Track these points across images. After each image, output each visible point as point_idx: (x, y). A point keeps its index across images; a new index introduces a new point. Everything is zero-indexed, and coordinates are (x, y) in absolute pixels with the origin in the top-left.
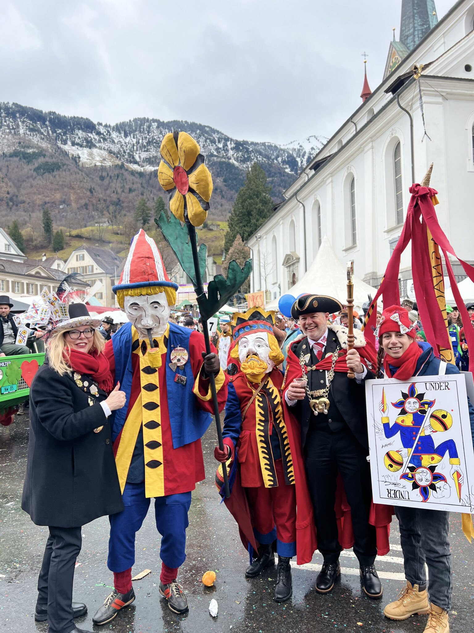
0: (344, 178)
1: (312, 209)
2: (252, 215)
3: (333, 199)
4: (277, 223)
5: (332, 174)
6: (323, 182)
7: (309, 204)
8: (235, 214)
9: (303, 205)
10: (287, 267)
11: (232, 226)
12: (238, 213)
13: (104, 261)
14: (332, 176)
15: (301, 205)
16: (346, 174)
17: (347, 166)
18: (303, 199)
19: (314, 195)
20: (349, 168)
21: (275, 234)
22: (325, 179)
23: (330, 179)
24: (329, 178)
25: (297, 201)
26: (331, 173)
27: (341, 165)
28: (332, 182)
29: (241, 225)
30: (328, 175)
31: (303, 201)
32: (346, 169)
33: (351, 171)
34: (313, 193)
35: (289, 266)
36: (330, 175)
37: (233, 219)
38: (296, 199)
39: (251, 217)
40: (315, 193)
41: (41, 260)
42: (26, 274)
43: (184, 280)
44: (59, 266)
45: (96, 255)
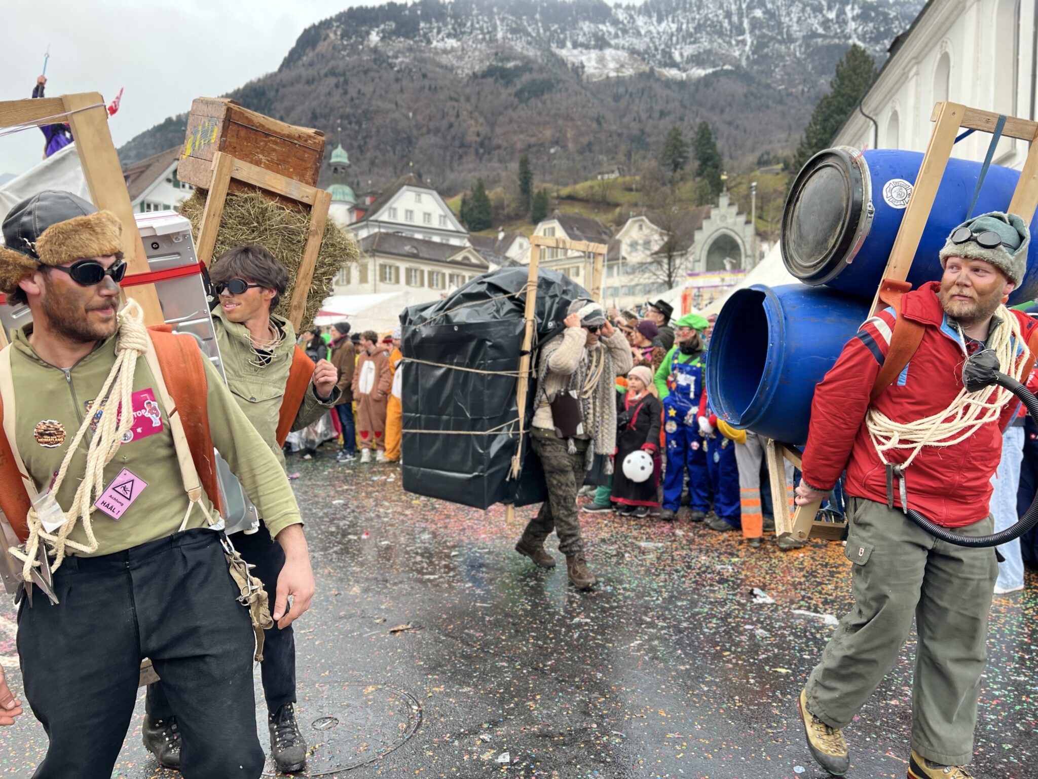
0: (936, 64)
1: (888, 128)
3: (916, 109)
5: (918, 59)
6: (904, 78)
7: (884, 120)
9: (875, 123)
14: (918, 63)
15: (872, 123)
16: (939, 56)
17: (940, 42)
18: (873, 111)
19: (891, 102)
20: (944, 45)
22: (906, 70)
23: (914, 70)
24: (912, 66)
25: (863, 117)
26: (915, 58)
27: (931, 39)
30: (910, 61)
31: (876, 115)
32: (939, 46)
33: (947, 51)
34: (891, 98)
38: (861, 115)
40: (893, 99)
41: (496, 238)
42: (449, 260)
43: (701, 266)
44: (521, 246)
45: (572, 229)
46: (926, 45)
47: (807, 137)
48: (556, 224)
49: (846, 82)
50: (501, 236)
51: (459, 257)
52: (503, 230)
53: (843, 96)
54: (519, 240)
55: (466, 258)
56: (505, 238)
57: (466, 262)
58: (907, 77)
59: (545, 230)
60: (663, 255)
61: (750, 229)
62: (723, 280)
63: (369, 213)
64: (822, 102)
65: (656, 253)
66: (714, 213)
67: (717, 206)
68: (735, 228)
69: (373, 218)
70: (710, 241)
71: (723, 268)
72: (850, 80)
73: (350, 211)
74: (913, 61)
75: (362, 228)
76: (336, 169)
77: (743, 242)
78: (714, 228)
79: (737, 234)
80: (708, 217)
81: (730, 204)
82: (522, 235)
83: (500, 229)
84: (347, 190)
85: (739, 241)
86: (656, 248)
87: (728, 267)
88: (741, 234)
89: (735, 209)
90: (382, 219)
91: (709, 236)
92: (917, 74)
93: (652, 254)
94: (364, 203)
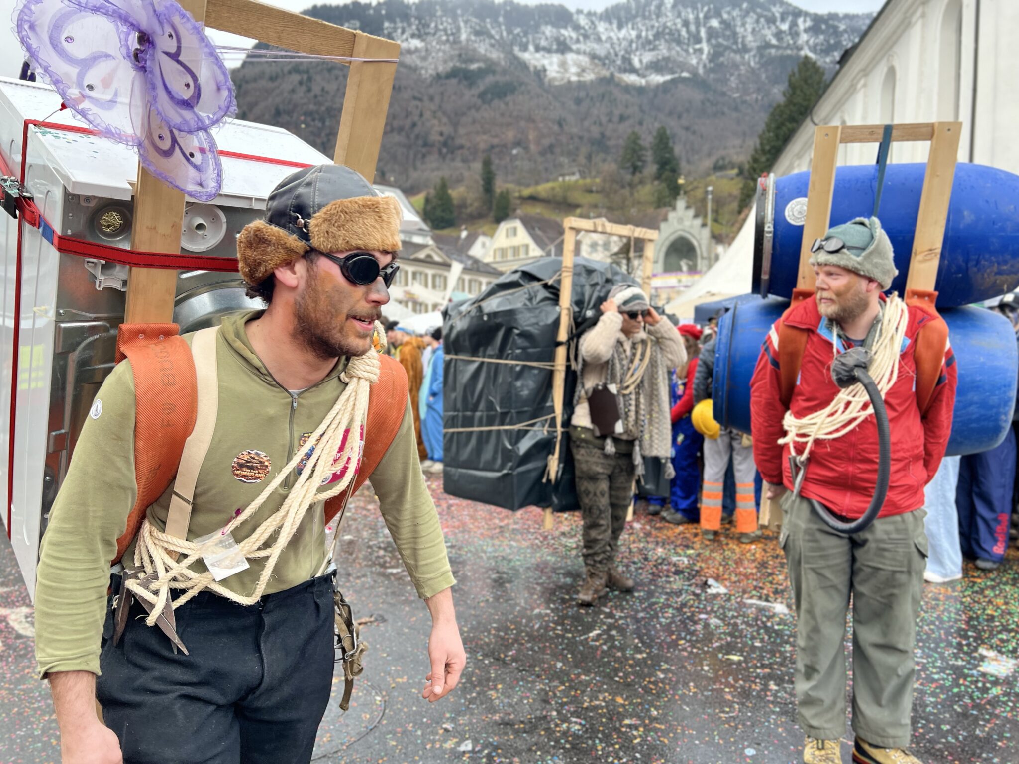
0: (883, 77)
3: (864, 118)
4: (791, 166)
5: (866, 72)
6: (852, 90)
11: (754, 171)
13: (547, 237)
14: (865, 75)
16: (885, 69)
17: (888, 55)
18: (824, 119)
19: (840, 111)
20: (890, 59)
22: (854, 82)
23: (862, 82)
24: (861, 78)
25: (813, 126)
26: (863, 70)
27: (879, 51)
30: (858, 73)
32: (885, 60)
33: (893, 64)
34: (840, 108)
38: (811, 122)
40: (843, 108)
41: (459, 237)
42: (412, 257)
43: (660, 267)
44: (484, 245)
45: (533, 229)
46: (873, 58)
47: (762, 144)
48: (518, 224)
49: (798, 92)
50: (464, 234)
51: (422, 255)
52: (466, 229)
53: (794, 105)
54: (481, 239)
55: (429, 256)
56: (468, 237)
57: (429, 259)
58: (855, 89)
59: (507, 230)
60: (621, 256)
61: (706, 233)
62: (680, 281)
64: (775, 110)
65: (616, 254)
66: (672, 216)
67: (674, 208)
68: (692, 231)
70: (667, 243)
71: (679, 269)
72: (801, 90)
74: (861, 74)
77: (700, 245)
78: (671, 230)
79: (694, 236)
80: (665, 219)
81: (688, 207)
82: (484, 234)
83: (463, 227)
85: (695, 243)
86: (615, 249)
87: (685, 268)
88: (698, 237)
89: (691, 212)
91: (667, 239)
92: (865, 85)
93: (612, 255)
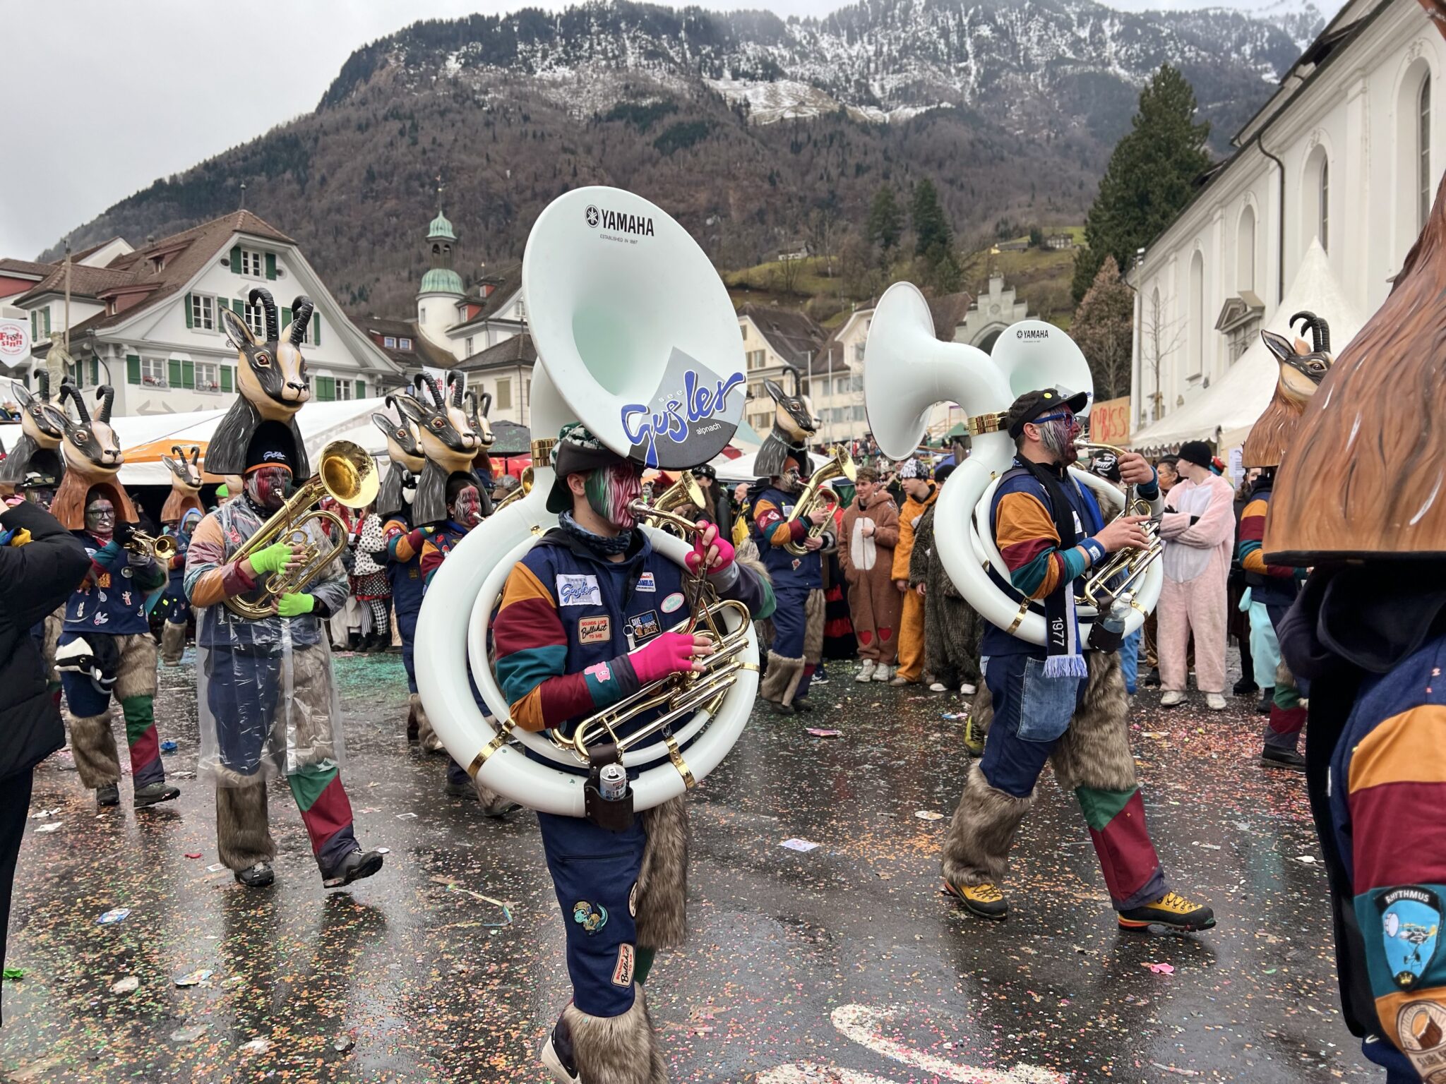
0: (1401, 76)
1: (1306, 171)
2: (1149, 204)
3: (1365, 140)
4: (1208, 219)
5: (1365, 71)
6: (1340, 95)
7: (1298, 160)
8: (1106, 204)
9: (1280, 164)
10: (1228, 333)
11: (1095, 233)
12: (1112, 200)
13: (790, 339)
14: (1364, 76)
15: (1274, 163)
16: (1406, 65)
17: (1410, 43)
18: (1279, 146)
19: (1311, 132)
20: (1417, 48)
21: (1201, 248)
22: (1343, 87)
23: (1359, 85)
24: (1356, 81)
25: (1262, 155)
26: (1362, 69)
27: (1393, 40)
28: (1364, 91)
29: (1120, 230)
30: (1352, 74)
31: (1281, 153)
32: (1406, 50)
33: (1423, 55)
34: (1310, 128)
35: (1235, 331)
36: (1358, 74)
37: (1098, 217)
38: (1258, 150)
39: (1147, 208)
40: (1315, 128)
46: (1383, 50)
48: (747, 322)
49: (1155, 118)
58: (1346, 95)
63: (487, 308)
66: (982, 301)
67: (986, 292)
69: (493, 316)
70: (977, 341)
72: (1160, 116)
73: (459, 306)
75: (478, 330)
76: (436, 247)
78: (982, 323)
80: (974, 307)
81: (1005, 290)
84: (454, 276)
89: (1011, 296)
90: (505, 317)
91: (977, 335)
94: (478, 295)
